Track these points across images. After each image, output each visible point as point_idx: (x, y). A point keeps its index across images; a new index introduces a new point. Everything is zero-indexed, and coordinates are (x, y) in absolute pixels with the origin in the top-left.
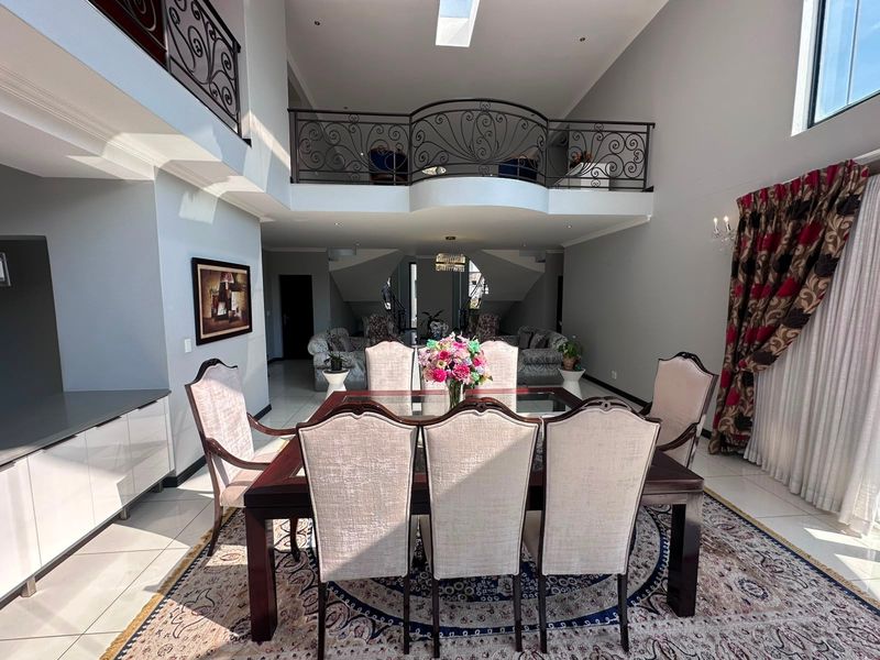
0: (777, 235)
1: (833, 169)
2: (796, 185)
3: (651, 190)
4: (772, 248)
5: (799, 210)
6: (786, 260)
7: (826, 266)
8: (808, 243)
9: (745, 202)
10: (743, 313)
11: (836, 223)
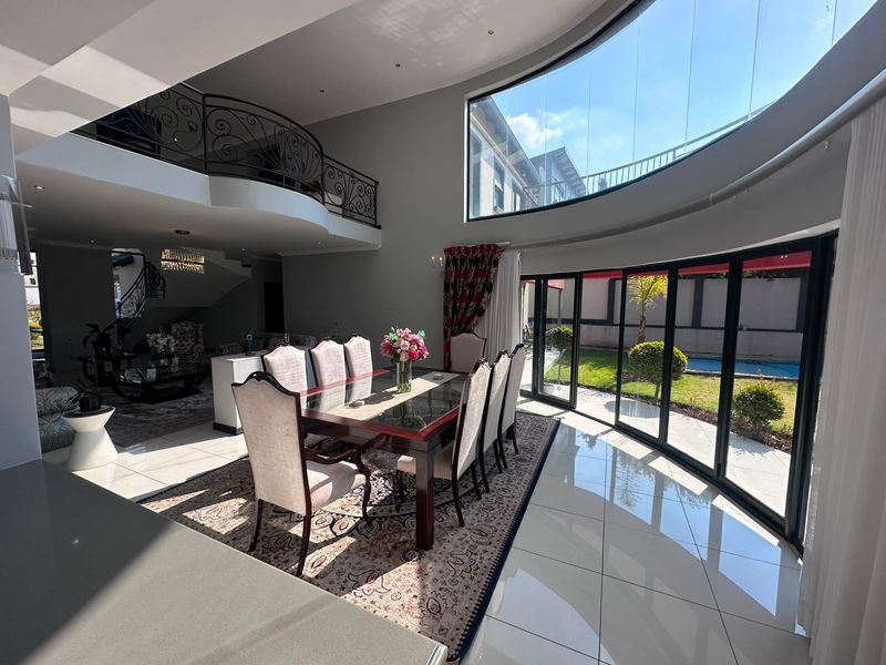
0: (467, 272)
1: (489, 246)
2: (474, 249)
3: (379, 227)
4: (466, 277)
5: (476, 261)
6: (472, 286)
7: (489, 288)
8: (482, 277)
9: (448, 251)
10: (455, 311)
11: (493, 270)
